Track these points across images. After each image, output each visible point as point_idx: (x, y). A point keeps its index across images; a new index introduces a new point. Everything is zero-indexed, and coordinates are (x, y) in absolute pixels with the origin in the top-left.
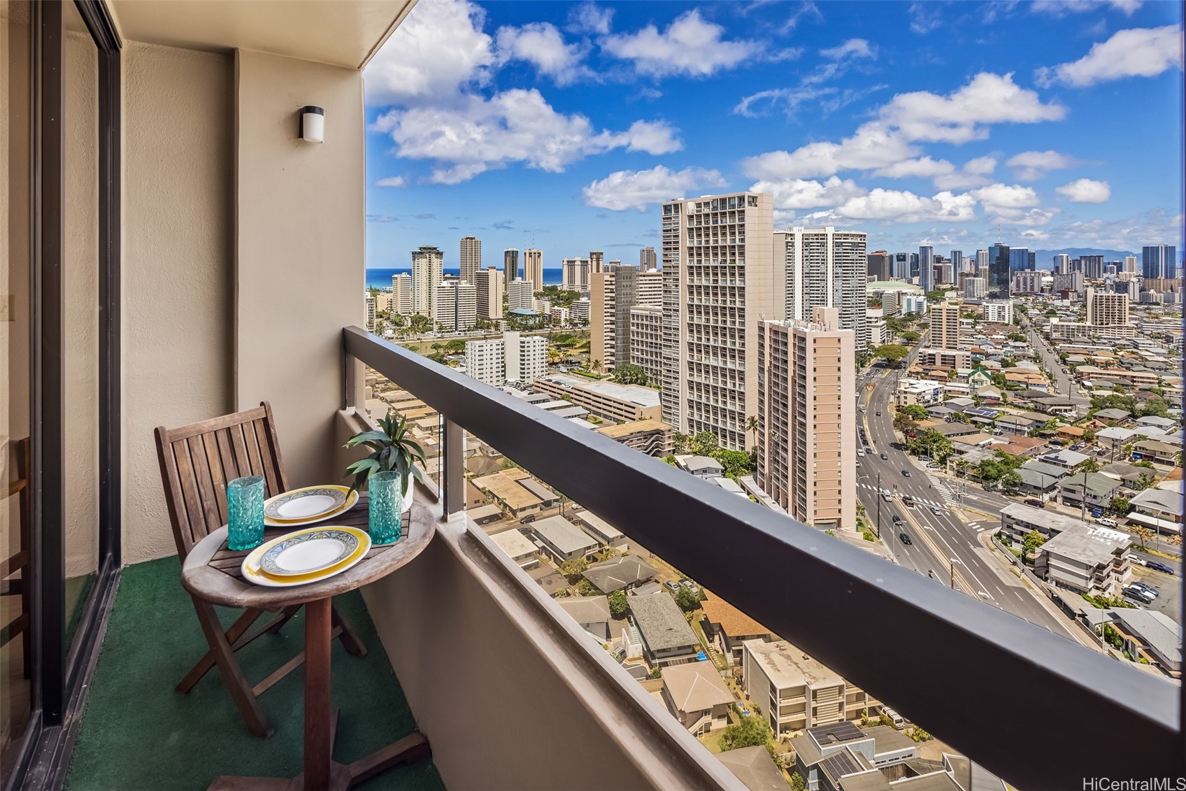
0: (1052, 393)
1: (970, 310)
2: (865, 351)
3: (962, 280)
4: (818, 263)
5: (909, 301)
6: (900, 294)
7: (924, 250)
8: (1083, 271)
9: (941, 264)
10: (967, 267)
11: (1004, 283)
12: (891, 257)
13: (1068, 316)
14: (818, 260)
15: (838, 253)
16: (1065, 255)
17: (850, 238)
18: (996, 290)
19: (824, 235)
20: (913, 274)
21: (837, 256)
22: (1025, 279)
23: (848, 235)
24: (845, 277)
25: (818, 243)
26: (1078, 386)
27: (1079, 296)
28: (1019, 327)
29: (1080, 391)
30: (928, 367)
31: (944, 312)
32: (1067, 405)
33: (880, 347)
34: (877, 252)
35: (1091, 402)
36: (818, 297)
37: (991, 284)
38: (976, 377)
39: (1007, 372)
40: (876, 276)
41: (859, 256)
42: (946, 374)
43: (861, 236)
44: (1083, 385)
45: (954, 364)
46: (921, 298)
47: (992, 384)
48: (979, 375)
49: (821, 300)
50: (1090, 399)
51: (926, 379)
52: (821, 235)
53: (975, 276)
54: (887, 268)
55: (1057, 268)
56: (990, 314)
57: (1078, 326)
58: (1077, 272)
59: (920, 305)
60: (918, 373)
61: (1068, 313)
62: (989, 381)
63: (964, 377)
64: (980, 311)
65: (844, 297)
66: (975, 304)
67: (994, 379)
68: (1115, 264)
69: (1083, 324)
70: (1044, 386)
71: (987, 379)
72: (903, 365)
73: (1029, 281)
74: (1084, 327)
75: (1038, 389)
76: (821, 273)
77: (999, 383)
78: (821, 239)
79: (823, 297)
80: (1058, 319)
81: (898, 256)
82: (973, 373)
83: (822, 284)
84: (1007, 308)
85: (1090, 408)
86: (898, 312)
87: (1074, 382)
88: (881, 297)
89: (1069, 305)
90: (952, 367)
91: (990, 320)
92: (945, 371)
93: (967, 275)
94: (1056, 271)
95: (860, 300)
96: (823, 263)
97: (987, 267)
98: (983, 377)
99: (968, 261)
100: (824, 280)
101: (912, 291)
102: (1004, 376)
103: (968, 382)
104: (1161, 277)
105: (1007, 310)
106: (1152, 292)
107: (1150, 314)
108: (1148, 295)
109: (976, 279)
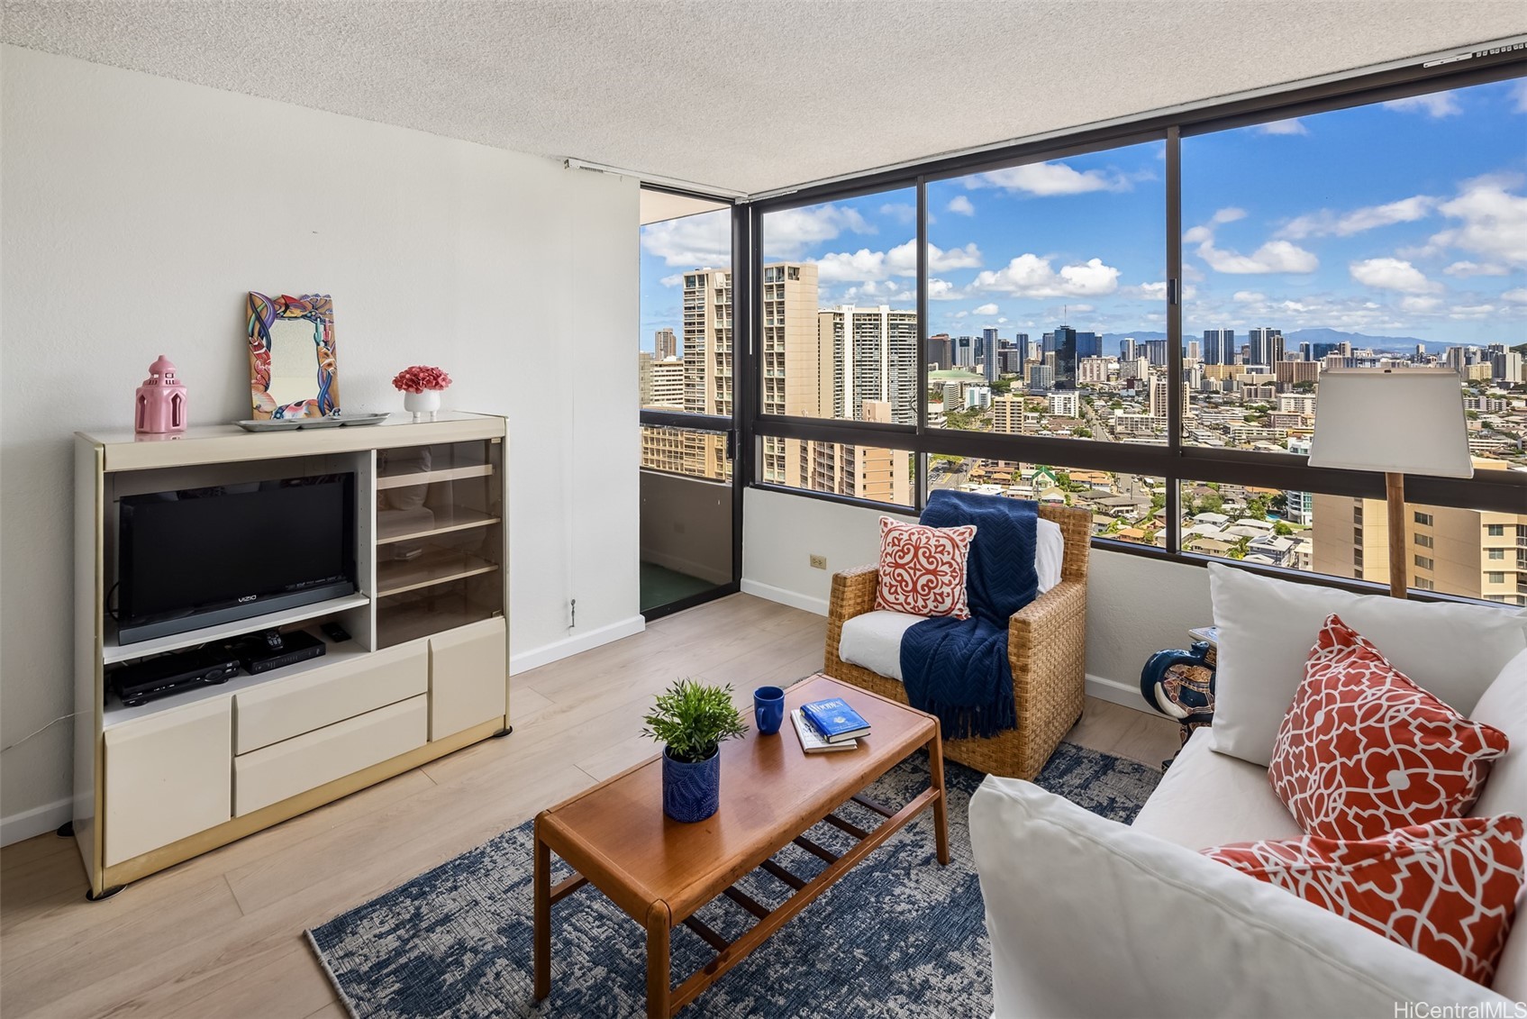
0: (1115, 493)
1: (1036, 402)
3: (1027, 368)
4: (871, 349)
5: (972, 392)
6: (963, 385)
7: (988, 332)
8: (1149, 358)
9: (1006, 350)
10: (1033, 354)
11: (1071, 370)
12: (953, 341)
13: (1132, 407)
14: (871, 345)
15: (894, 337)
16: (1131, 339)
17: (907, 319)
18: (1062, 379)
19: (877, 315)
20: (977, 362)
21: (892, 339)
22: (1091, 365)
23: (904, 315)
24: (902, 365)
25: (871, 324)
26: (1140, 483)
27: (1143, 385)
28: (1084, 420)
29: (1142, 490)
30: (991, 470)
31: (1008, 405)
32: (1128, 506)
34: (938, 336)
35: (1152, 501)
36: (871, 390)
37: (1057, 372)
38: (1040, 478)
39: (1071, 472)
40: (937, 364)
42: (1009, 477)
44: (1145, 482)
46: (985, 390)
47: (1056, 486)
48: (1043, 476)
49: (875, 394)
50: (1151, 497)
51: (988, 483)
52: (875, 315)
53: (1042, 362)
54: (949, 355)
55: (1123, 354)
56: (1056, 406)
57: (1142, 418)
58: (1143, 358)
59: (983, 397)
60: (980, 476)
61: (1133, 403)
62: (1053, 482)
63: (1028, 479)
64: (1046, 403)
65: (900, 390)
66: (1041, 396)
67: (1058, 480)
69: (1147, 416)
70: (1107, 485)
71: (1050, 480)
72: (965, 468)
73: (1095, 369)
74: (1147, 419)
75: (1101, 489)
76: (875, 361)
77: (1063, 484)
78: (875, 320)
79: (877, 390)
80: (1122, 411)
81: (961, 340)
82: (1037, 474)
83: (876, 374)
84: (1072, 399)
85: (1151, 508)
86: (960, 407)
87: (1136, 480)
88: (944, 389)
89: (1134, 394)
90: (1016, 469)
91: (1056, 414)
92: (1009, 473)
93: (1033, 362)
94: (1123, 358)
96: (876, 349)
97: (1053, 353)
98: (1048, 479)
99: (1034, 346)
100: (877, 370)
101: (976, 381)
102: (1068, 477)
103: (1031, 485)
104: (1221, 364)
105: (1072, 402)
106: (1212, 379)
107: (1209, 403)
108: (1209, 384)
109: (1043, 366)
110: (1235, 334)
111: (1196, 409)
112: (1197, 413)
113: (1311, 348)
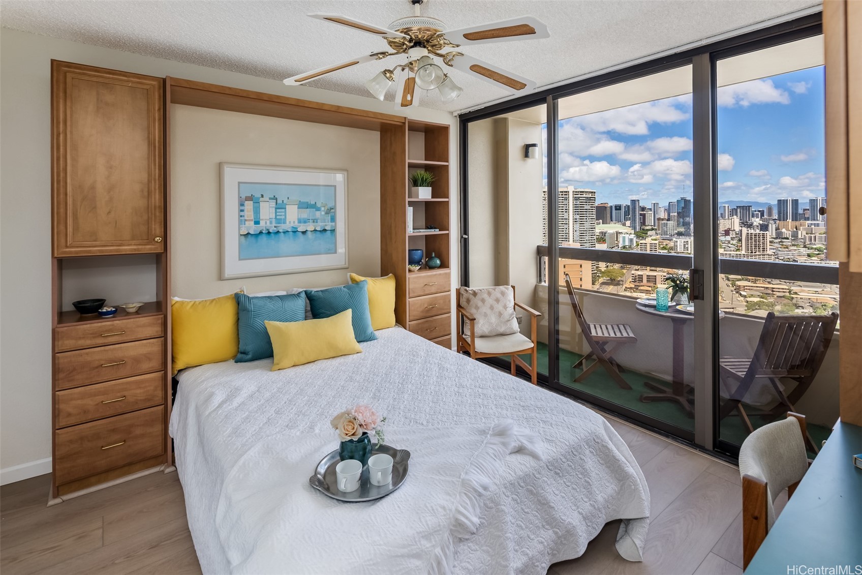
1: (665, 244)
2: (595, 273)
3: (659, 223)
4: (563, 212)
5: (624, 238)
6: (618, 233)
7: (633, 202)
8: (739, 217)
9: (645, 212)
10: (662, 214)
11: (687, 225)
12: (611, 207)
13: (729, 247)
14: (563, 209)
15: (577, 205)
16: (727, 205)
17: (584, 194)
18: (682, 230)
19: (566, 192)
20: (626, 220)
21: (575, 206)
23: (583, 192)
24: (581, 221)
25: (563, 197)
26: (737, 295)
27: (736, 234)
29: (738, 299)
30: (638, 284)
31: (648, 245)
32: (730, 308)
33: (605, 270)
34: (601, 204)
35: (746, 306)
36: (563, 236)
37: (678, 225)
40: (601, 221)
41: (591, 207)
42: (650, 289)
43: (592, 192)
44: (741, 294)
45: (656, 281)
46: (632, 236)
49: (565, 238)
50: (745, 304)
51: (637, 292)
53: (668, 220)
54: (609, 215)
56: (678, 247)
57: (736, 254)
58: (735, 217)
59: (631, 240)
60: (631, 288)
61: (730, 245)
64: (672, 244)
65: (580, 236)
66: (668, 240)
68: (759, 211)
69: (740, 253)
72: (621, 283)
74: (740, 254)
76: (565, 219)
78: (565, 195)
79: (566, 236)
80: (723, 249)
81: (616, 207)
83: (566, 226)
84: (689, 242)
85: (746, 310)
86: (617, 246)
87: (734, 292)
88: (605, 236)
89: (730, 239)
90: (654, 284)
91: (678, 251)
92: (650, 287)
93: (663, 220)
95: (592, 238)
96: (566, 212)
97: (676, 214)
99: (663, 210)
100: (567, 224)
101: (626, 231)
104: (789, 220)
105: (689, 244)
106: (784, 230)
107: (782, 245)
108: (781, 233)
109: (668, 222)
110: (799, 202)
111: (774, 249)
112: (774, 251)
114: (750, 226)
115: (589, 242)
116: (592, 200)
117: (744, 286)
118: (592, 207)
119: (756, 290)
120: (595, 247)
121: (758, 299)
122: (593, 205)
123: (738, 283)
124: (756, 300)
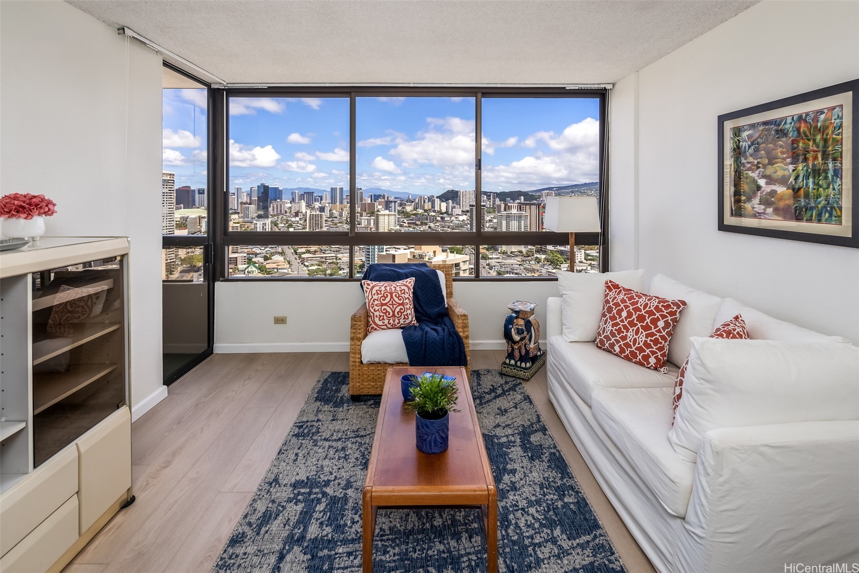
0: (290, 272)
1: (247, 226)
2: (173, 262)
3: (241, 207)
6: (200, 218)
8: (305, 201)
10: (245, 199)
11: (266, 208)
12: (194, 191)
13: (298, 227)
16: (297, 191)
18: (261, 213)
22: (277, 205)
26: (302, 265)
27: (303, 215)
29: (303, 269)
33: (185, 257)
34: (183, 187)
37: (258, 209)
38: (250, 269)
39: (267, 264)
40: (182, 205)
41: (169, 190)
43: (171, 174)
44: (305, 265)
45: (237, 263)
47: (259, 272)
48: (251, 268)
50: (307, 272)
53: (250, 204)
54: (191, 199)
55: (293, 199)
56: (258, 228)
58: (303, 201)
61: (298, 225)
62: (257, 270)
63: (242, 271)
64: (253, 226)
66: (250, 223)
67: (260, 269)
68: (319, 196)
70: (286, 269)
71: (256, 269)
73: (279, 207)
75: (283, 271)
77: (262, 271)
80: (293, 229)
81: (199, 190)
82: (248, 267)
84: (267, 224)
86: (199, 231)
87: (300, 264)
88: (186, 221)
89: (299, 220)
90: (235, 265)
93: (245, 204)
94: (293, 201)
95: (170, 224)
97: (257, 198)
98: (254, 269)
99: (245, 194)
102: (265, 266)
103: (244, 274)
104: (338, 203)
105: (267, 225)
106: (334, 211)
107: (333, 223)
108: (333, 213)
109: (250, 206)
110: (344, 189)
111: (327, 226)
112: (328, 228)
113: (373, 196)
114: (313, 208)
115: (167, 229)
116: (171, 183)
117: (307, 258)
118: (171, 190)
119: (315, 260)
120: (173, 233)
121: (316, 267)
122: (171, 188)
123: (303, 256)
124: (314, 268)
